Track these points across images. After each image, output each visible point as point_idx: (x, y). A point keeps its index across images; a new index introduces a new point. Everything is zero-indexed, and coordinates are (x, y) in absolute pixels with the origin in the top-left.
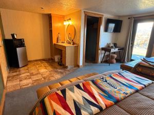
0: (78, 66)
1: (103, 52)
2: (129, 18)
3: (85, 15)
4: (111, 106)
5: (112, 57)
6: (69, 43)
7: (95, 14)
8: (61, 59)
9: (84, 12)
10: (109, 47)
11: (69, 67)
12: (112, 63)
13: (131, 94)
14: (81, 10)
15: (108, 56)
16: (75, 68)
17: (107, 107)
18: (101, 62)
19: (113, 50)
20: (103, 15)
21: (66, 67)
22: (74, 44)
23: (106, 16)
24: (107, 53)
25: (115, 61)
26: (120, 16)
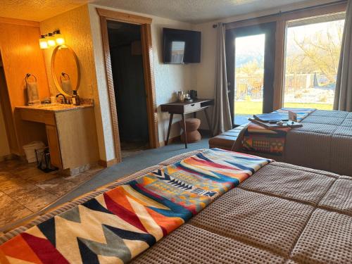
0: (103, 164)
1: (167, 115)
2: (214, 26)
3: (102, 19)
4: (177, 227)
5: (191, 127)
6: (65, 101)
7: (129, 16)
8: (46, 151)
9: (97, 9)
10: (178, 101)
11: (75, 172)
12: (193, 141)
13: (223, 193)
14: (86, 6)
15: (180, 125)
16: (93, 171)
17: (166, 233)
18: (166, 143)
19: (188, 109)
20: (150, 20)
21: (66, 173)
22: (79, 101)
23: (158, 22)
24: (177, 118)
25: (198, 135)
26: (192, 22)
